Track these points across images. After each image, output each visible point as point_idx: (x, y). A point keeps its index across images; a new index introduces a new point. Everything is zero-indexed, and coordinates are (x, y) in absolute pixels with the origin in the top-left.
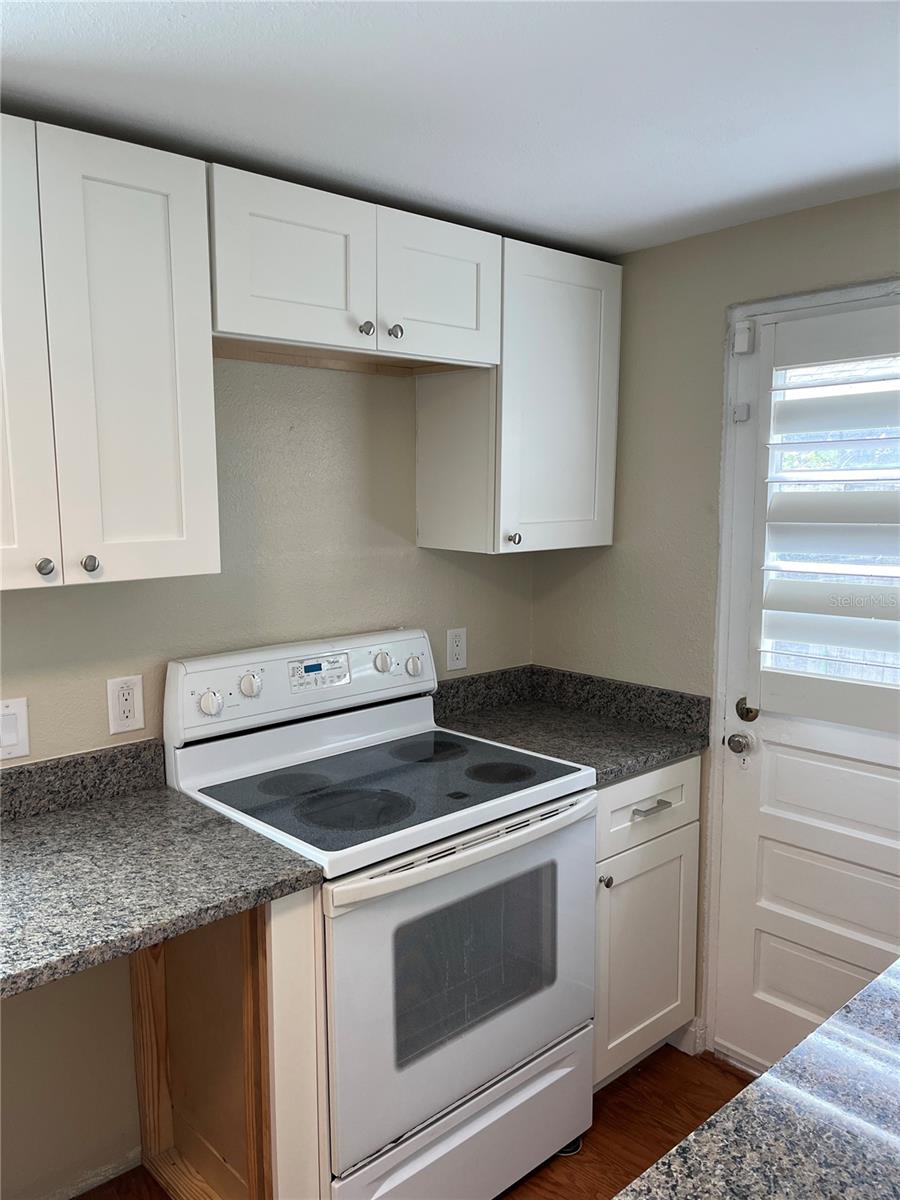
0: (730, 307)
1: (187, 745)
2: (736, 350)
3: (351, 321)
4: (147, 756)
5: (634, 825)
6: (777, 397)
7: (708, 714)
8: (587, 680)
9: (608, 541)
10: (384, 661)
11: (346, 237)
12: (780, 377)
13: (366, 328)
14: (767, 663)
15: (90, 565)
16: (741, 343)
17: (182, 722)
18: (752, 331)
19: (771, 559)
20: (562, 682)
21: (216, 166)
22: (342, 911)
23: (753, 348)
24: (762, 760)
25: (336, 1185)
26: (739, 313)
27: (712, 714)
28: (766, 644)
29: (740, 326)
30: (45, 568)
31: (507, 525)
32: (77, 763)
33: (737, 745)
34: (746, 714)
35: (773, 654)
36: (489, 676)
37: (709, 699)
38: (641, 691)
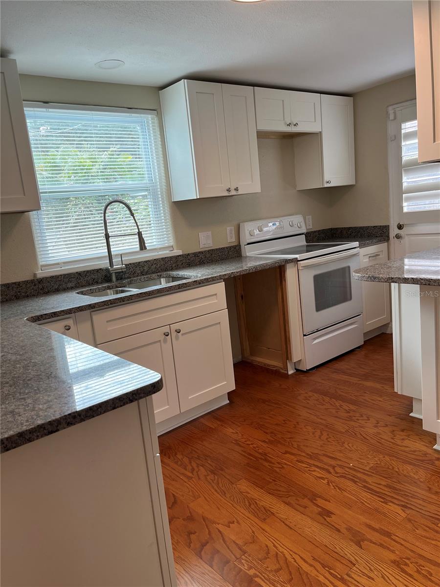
0: (388, 107)
1: (248, 244)
2: (390, 119)
3: (285, 123)
4: (237, 248)
5: (370, 260)
6: (403, 132)
7: (389, 230)
8: (350, 228)
9: (354, 183)
10: (292, 223)
11: (283, 101)
12: (403, 126)
13: (289, 125)
14: (405, 210)
15: (236, 189)
16: (392, 117)
17: (246, 238)
18: (395, 113)
19: (405, 179)
20: (342, 231)
21: (255, 87)
22: (302, 268)
23: (395, 118)
24: (406, 240)
25: (305, 337)
26: (390, 108)
27: (390, 230)
28: (405, 204)
29: (391, 111)
30: (229, 190)
31: (326, 178)
32: (223, 248)
33: (398, 237)
34: (400, 227)
35: (407, 207)
36: (319, 231)
37: (389, 226)
38: (368, 228)
